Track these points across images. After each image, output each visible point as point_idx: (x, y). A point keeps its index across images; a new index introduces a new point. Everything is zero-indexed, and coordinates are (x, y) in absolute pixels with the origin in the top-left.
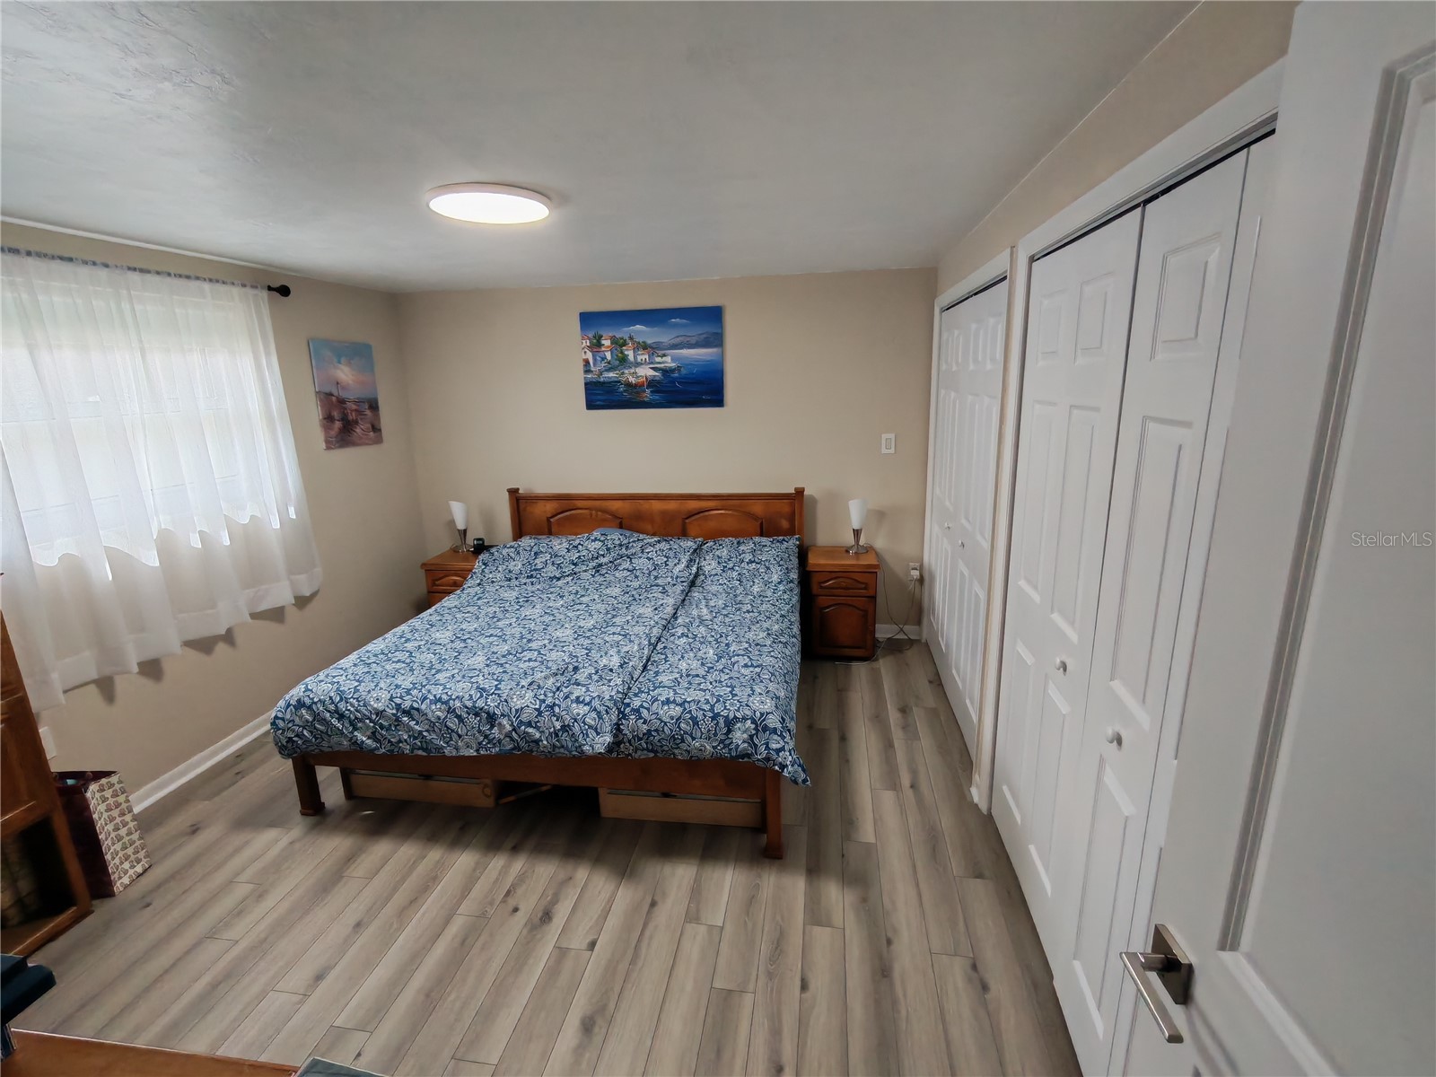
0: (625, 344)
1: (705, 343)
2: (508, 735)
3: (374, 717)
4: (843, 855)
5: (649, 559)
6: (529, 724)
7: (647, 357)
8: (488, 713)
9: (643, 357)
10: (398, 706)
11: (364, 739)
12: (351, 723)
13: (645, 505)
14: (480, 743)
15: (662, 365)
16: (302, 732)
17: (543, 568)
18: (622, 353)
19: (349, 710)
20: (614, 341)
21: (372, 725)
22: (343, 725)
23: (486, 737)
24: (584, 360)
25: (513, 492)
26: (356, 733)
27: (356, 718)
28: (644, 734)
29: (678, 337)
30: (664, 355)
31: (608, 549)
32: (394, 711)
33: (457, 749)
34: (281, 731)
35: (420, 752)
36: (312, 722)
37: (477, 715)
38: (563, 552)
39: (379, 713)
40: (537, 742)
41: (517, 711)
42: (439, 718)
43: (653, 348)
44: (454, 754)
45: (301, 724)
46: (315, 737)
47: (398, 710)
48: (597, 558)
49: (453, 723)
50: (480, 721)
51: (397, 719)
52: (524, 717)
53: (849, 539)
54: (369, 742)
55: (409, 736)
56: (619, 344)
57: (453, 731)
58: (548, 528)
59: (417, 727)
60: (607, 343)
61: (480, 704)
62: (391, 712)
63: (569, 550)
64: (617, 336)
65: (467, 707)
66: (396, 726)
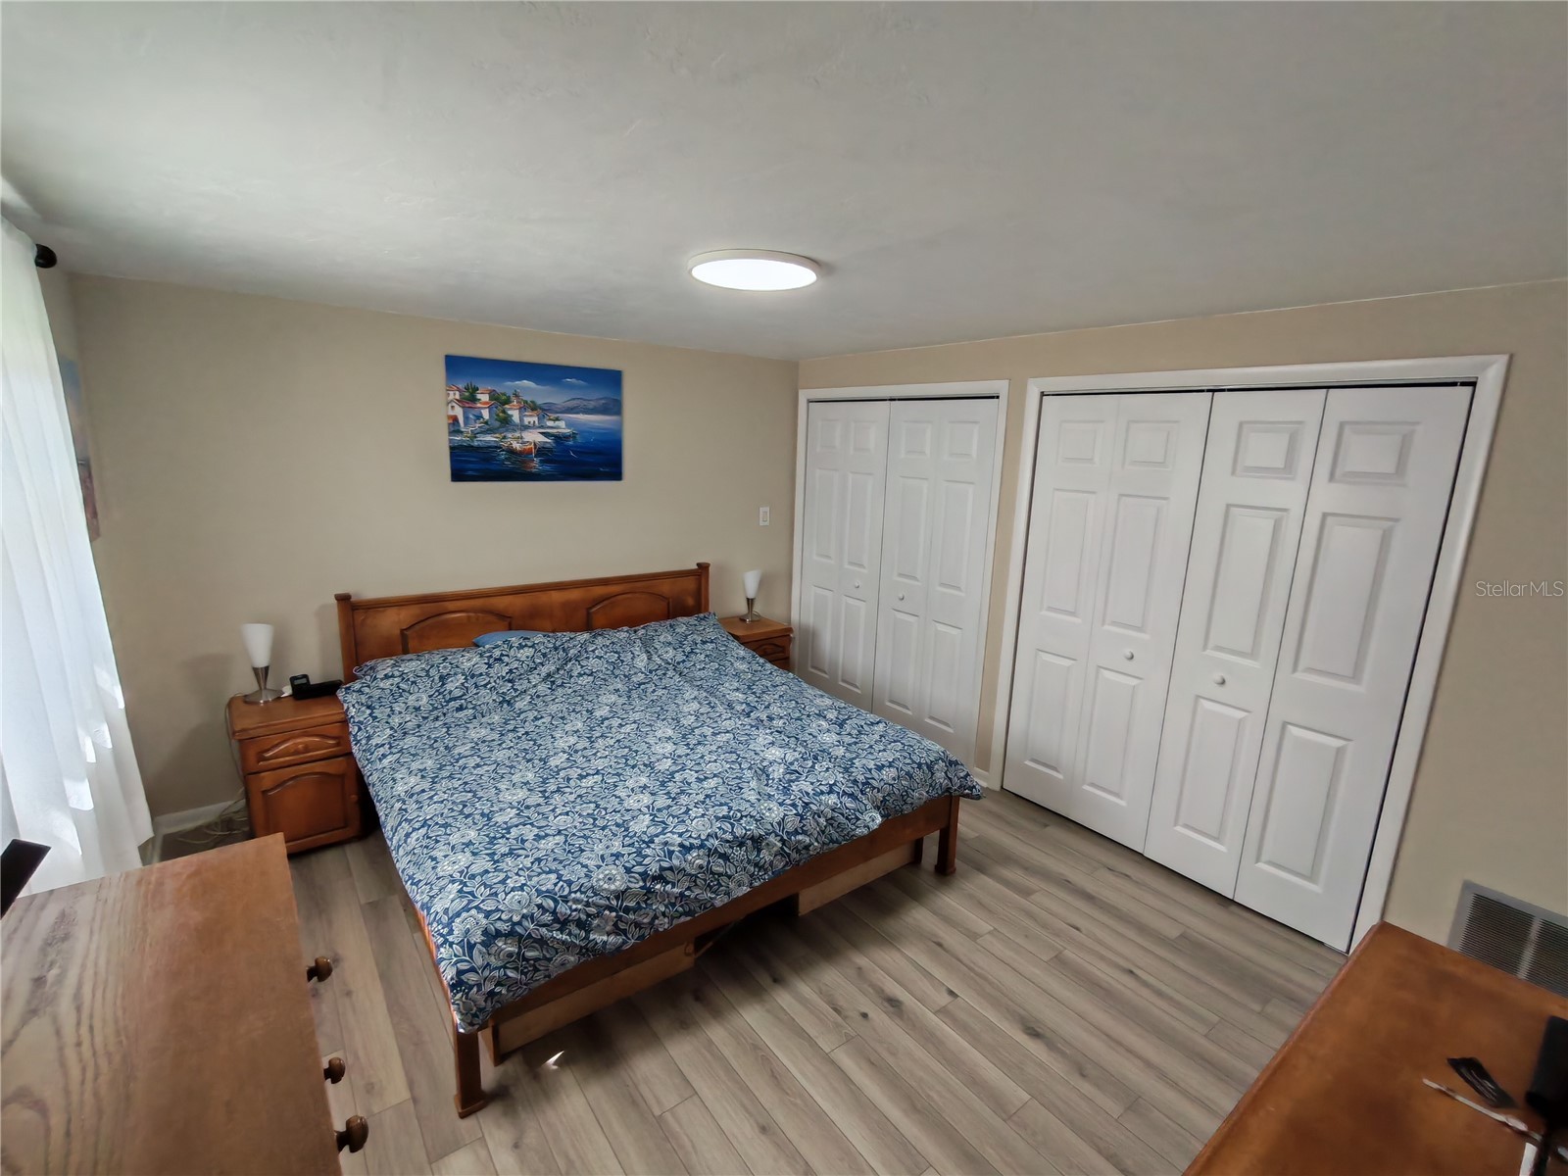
0: (508, 401)
1: (603, 410)
2: (781, 853)
3: (614, 902)
5: (600, 658)
6: (796, 832)
7: (536, 419)
8: (752, 838)
9: (532, 420)
10: (644, 875)
11: (605, 938)
12: (580, 924)
13: (544, 598)
14: (752, 875)
15: (554, 431)
16: (505, 974)
17: (464, 694)
18: (504, 412)
19: (576, 910)
20: (494, 396)
21: (614, 914)
22: (570, 934)
23: (756, 865)
24: (450, 417)
25: (343, 600)
26: (592, 937)
27: (588, 915)
28: (882, 802)
29: (574, 399)
30: (557, 419)
31: (544, 655)
32: (641, 884)
33: (727, 894)
34: (475, 989)
35: (683, 919)
36: (518, 954)
37: (741, 845)
38: (483, 669)
39: (620, 895)
40: (807, 848)
41: (779, 824)
42: (701, 867)
43: (543, 410)
44: (726, 901)
45: (500, 964)
46: (522, 973)
47: (644, 881)
48: (535, 669)
49: (718, 866)
50: (746, 851)
51: (649, 891)
52: (790, 827)
53: (742, 609)
54: (612, 939)
55: (666, 907)
56: (499, 401)
57: (720, 875)
58: (402, 645)
59: (676, 890)
60: (484, 398)
61: (739, 832)
62: (637, 886)
63: (490, 666)
64: (498, 391)
65: (728, 841)
66: (645, 902)
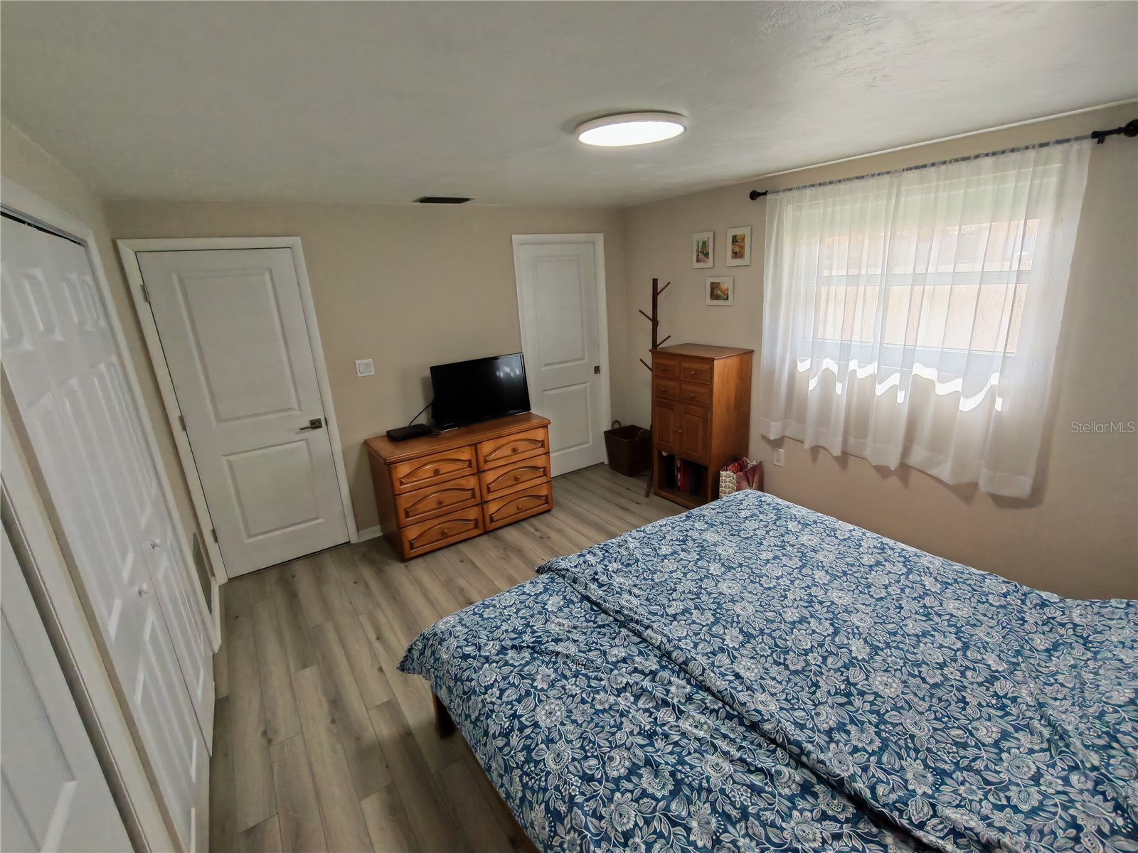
4: (387, 767)
